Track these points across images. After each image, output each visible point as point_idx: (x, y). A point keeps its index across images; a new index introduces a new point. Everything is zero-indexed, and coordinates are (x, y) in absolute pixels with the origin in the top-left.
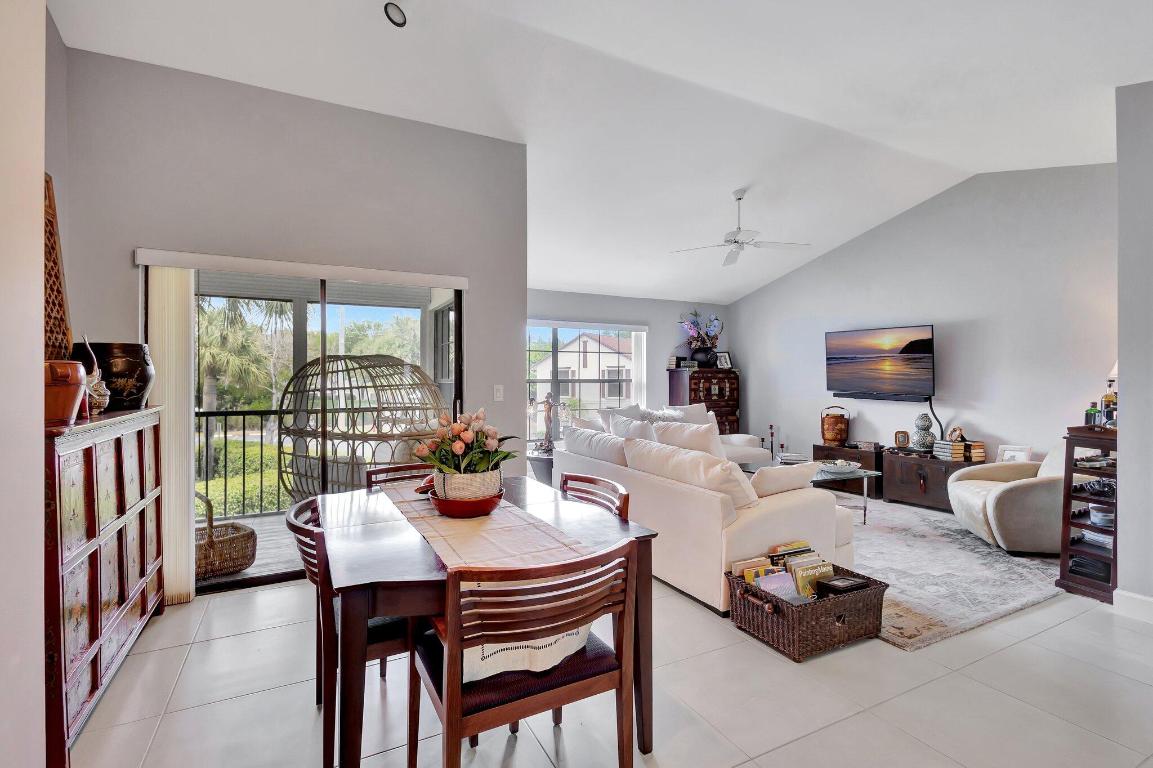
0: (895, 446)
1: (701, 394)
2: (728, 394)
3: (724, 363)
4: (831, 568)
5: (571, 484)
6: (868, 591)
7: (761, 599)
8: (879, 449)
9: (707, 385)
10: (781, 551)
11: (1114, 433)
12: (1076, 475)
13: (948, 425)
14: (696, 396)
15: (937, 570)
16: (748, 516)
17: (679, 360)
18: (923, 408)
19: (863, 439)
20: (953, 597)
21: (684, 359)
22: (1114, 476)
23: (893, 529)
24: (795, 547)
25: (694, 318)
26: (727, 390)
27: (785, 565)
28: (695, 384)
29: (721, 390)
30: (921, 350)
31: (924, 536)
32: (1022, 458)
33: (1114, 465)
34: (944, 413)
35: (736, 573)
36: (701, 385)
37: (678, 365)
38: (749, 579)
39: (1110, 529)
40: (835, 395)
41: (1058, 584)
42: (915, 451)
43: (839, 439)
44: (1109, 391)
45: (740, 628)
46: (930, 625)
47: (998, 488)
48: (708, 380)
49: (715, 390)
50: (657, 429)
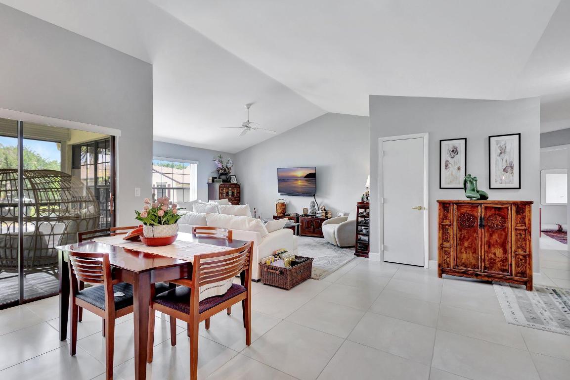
0: (303, 214)
1: (224, 195)
2: (236, 195)
3: (234, 181)
4: (294, 257)
5: (197, 231)
6: (308, 261)
7: (274, 270)
8: (297, 215)
9: (227, 191)
10: (278, 252)
11: (368, 204)
12: (359, 218)
13: (320, 205)
14: (222, 196)
15: (322, 256)
16: (267, 239)
17: (213, 179)
18: (312, 199)
19: (291, 212)
20: (328, 263)
21: (216, 178)
22: (369, 217)
23: (306, 245)
24: (282, 251)
25: (219, 158)
26: (236, 193)
27: (280, 257)
28: (222, 190)
29: (233, 193)
30: (311, 177)
31: (315, 246)
32: (342, 215)
33: (368, 214)
34: (319, 200)
35: (263, 262)
36: (224, 191)
37: (213, 181)
38: (268, 263)
39: (368, 235)
40: (281, 195)
41: (355, 254)
42: (310, 216)
43: (283, 212)
44: (367, 191)
45: (265, 284)
46: (324, 272)
47: (337, 226)
48: (228, 188)
49: (230, 193)
50: (221, 208)
